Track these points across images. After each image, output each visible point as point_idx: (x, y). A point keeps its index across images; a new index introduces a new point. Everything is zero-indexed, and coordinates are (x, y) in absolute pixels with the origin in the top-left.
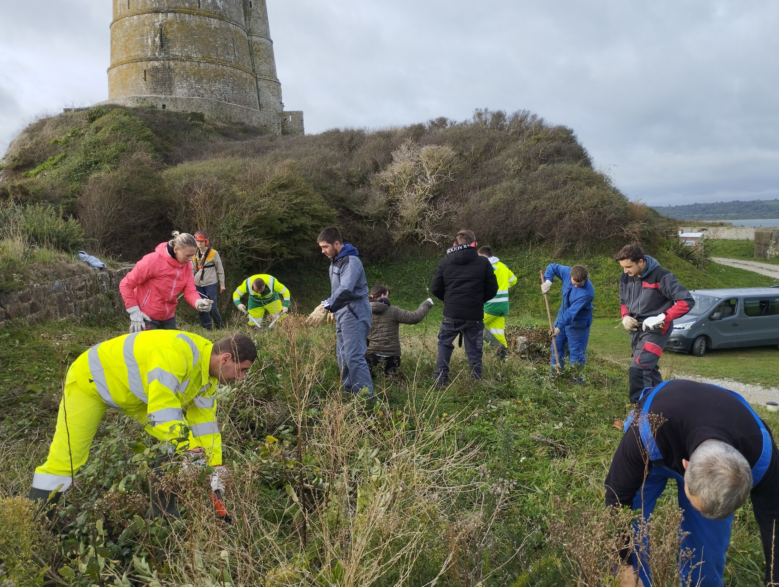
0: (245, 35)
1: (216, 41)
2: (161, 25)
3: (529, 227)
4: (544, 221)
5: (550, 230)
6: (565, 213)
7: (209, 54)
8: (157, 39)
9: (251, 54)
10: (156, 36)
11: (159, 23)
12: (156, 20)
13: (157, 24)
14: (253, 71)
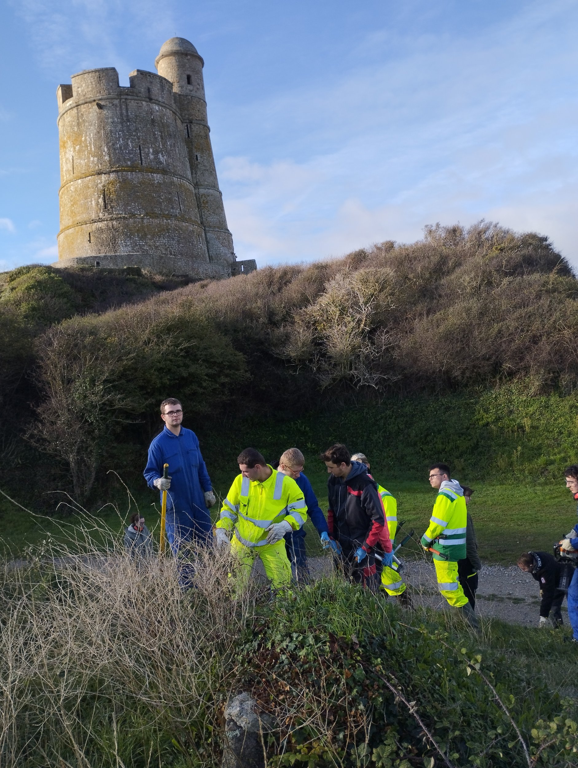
0: (192, 188)
1: (159, 197)
2: (104, 186)
3: (494, 358)
4: (513, 348)
5: (522, 359)
6: (541, 336)
7: (152, 210)
8: (101, 200)
9: (199, 207)
10: (99, 197)
11: (102, 184)
12: (99, 181)
13: (100, 186)
14: (201, 223)
